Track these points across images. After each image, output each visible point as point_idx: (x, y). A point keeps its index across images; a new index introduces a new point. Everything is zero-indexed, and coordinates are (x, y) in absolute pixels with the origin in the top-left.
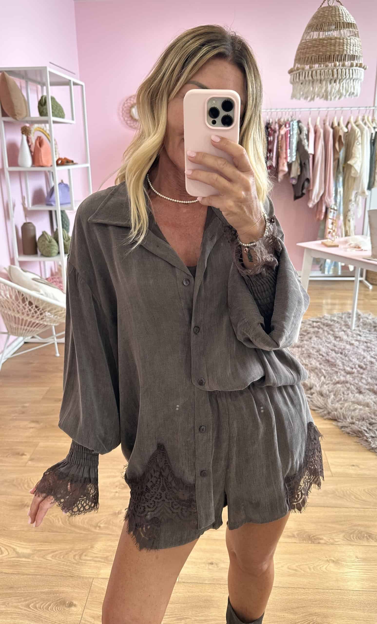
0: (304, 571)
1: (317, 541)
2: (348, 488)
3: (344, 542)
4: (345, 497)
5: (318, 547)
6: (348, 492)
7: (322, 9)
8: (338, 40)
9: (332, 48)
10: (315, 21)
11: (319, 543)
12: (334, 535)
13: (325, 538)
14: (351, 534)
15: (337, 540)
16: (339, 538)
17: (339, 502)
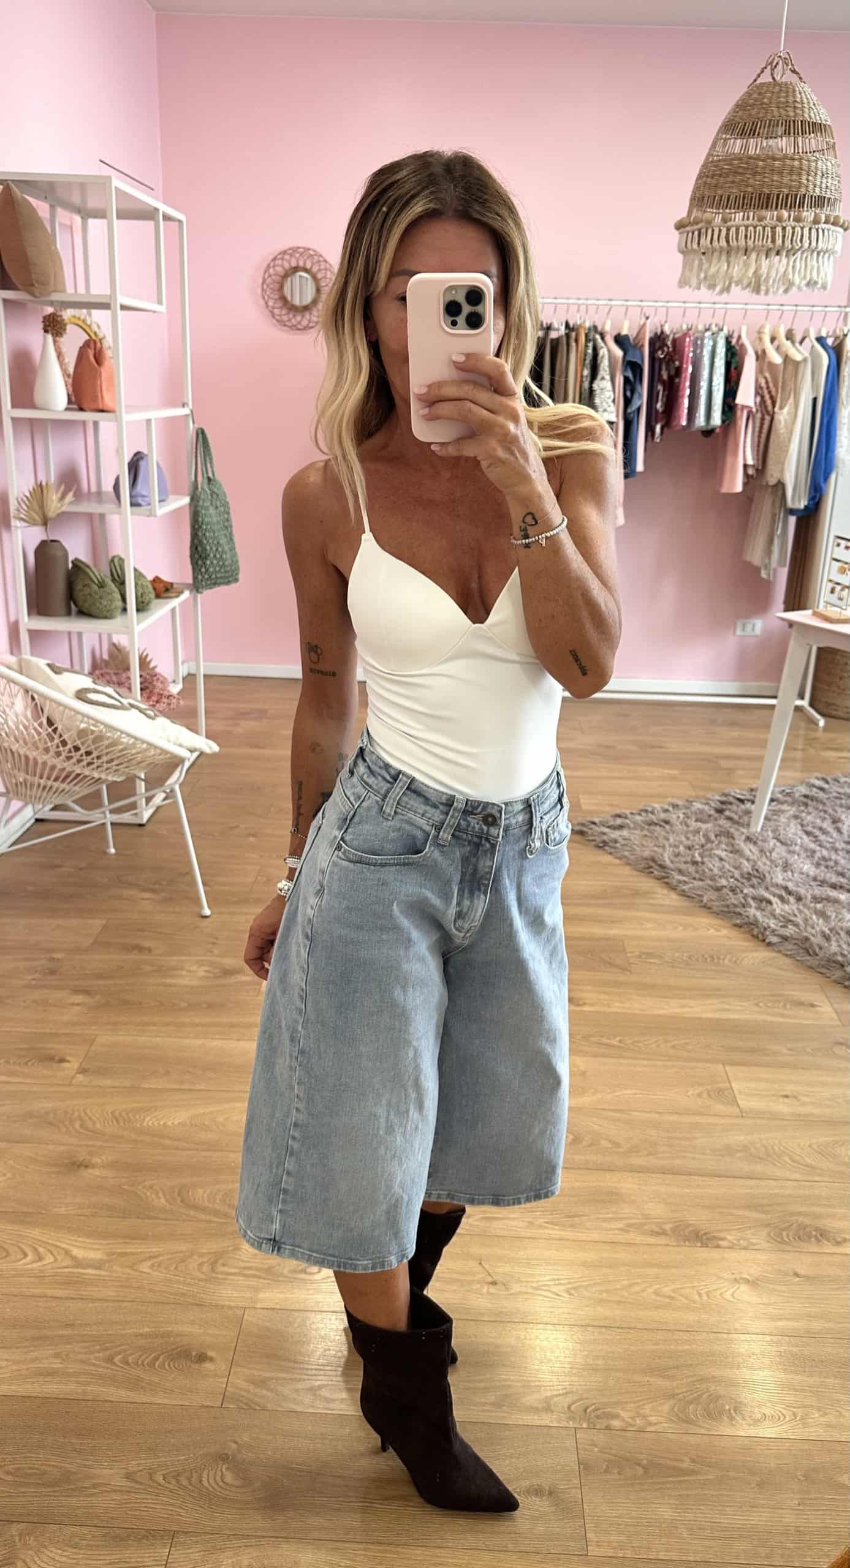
0: (686, 1298)
1: (715, 1243)
2: (777, 1142)
3: (770, 1245)
4: (769, 1159)
5: (715, 1254)
6: (777, 1149)
7: (757, 87)
8: (788, 162)
9: (775, 178)
10: (740, 113)
11: (718, 1246)
12: (749, 1232)
13: (729, 1237)
14: (783, 1230)
15: (754, 1241)
16: (759, 1238)
17: (759, 1168)
